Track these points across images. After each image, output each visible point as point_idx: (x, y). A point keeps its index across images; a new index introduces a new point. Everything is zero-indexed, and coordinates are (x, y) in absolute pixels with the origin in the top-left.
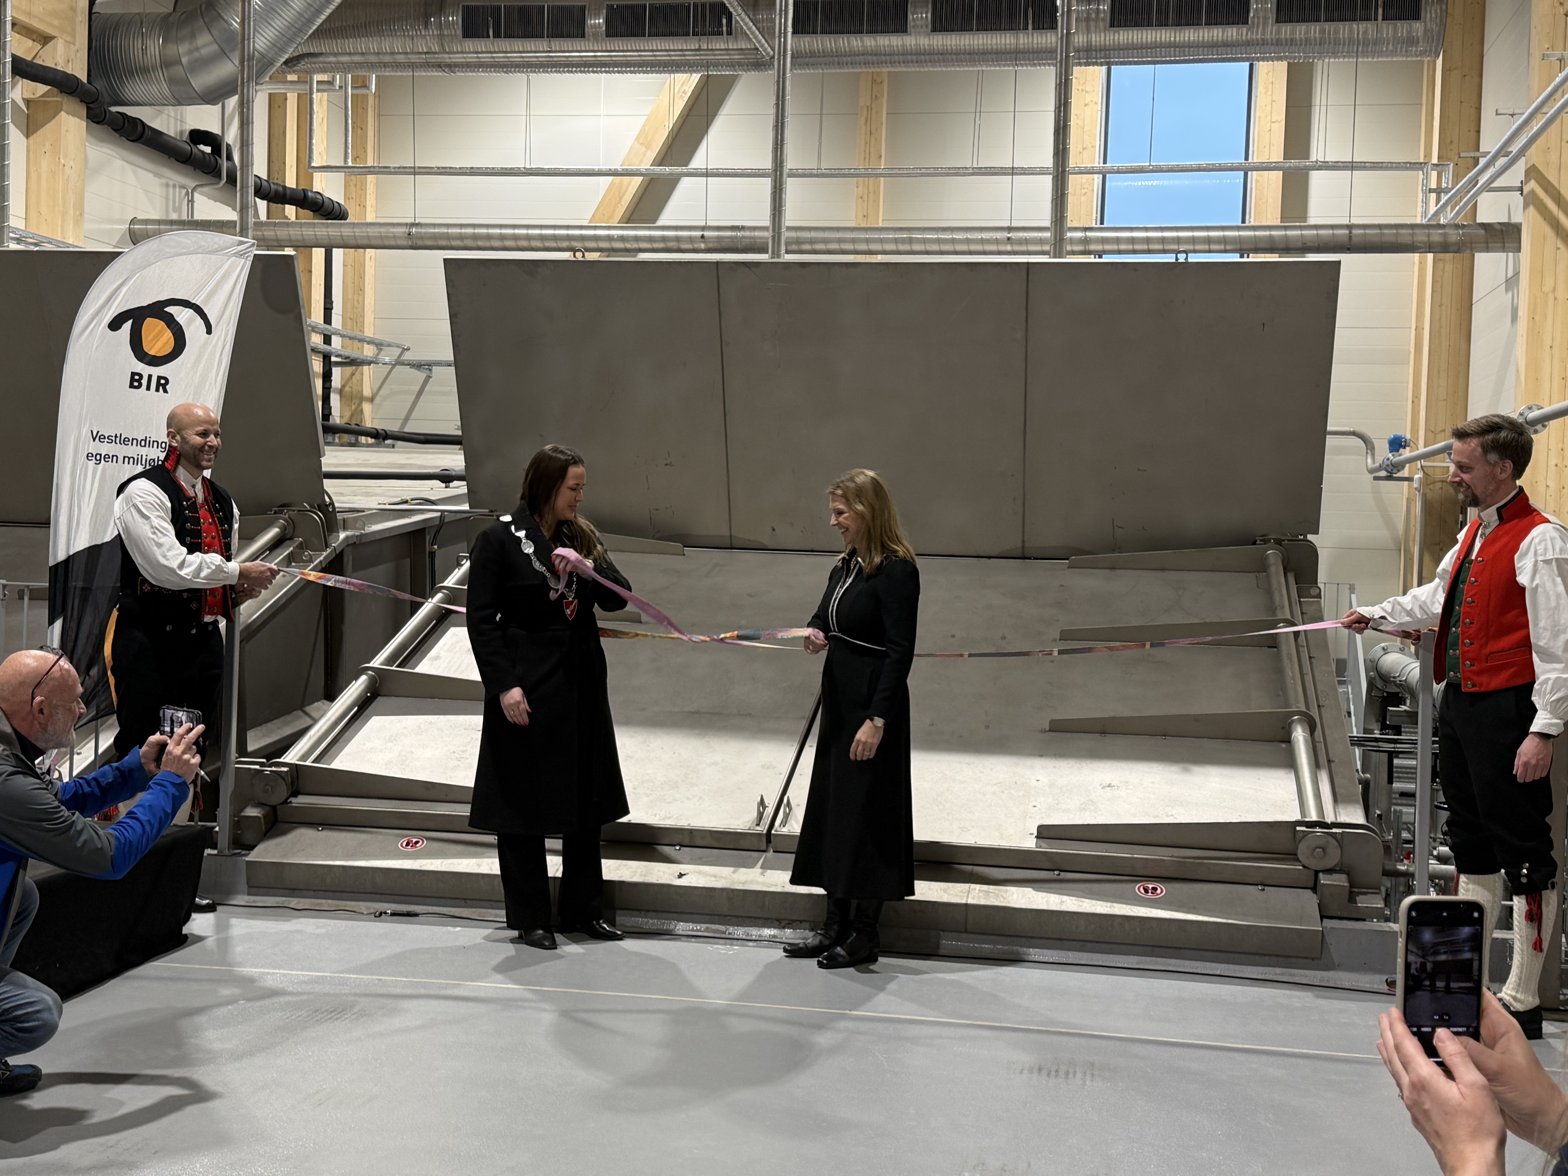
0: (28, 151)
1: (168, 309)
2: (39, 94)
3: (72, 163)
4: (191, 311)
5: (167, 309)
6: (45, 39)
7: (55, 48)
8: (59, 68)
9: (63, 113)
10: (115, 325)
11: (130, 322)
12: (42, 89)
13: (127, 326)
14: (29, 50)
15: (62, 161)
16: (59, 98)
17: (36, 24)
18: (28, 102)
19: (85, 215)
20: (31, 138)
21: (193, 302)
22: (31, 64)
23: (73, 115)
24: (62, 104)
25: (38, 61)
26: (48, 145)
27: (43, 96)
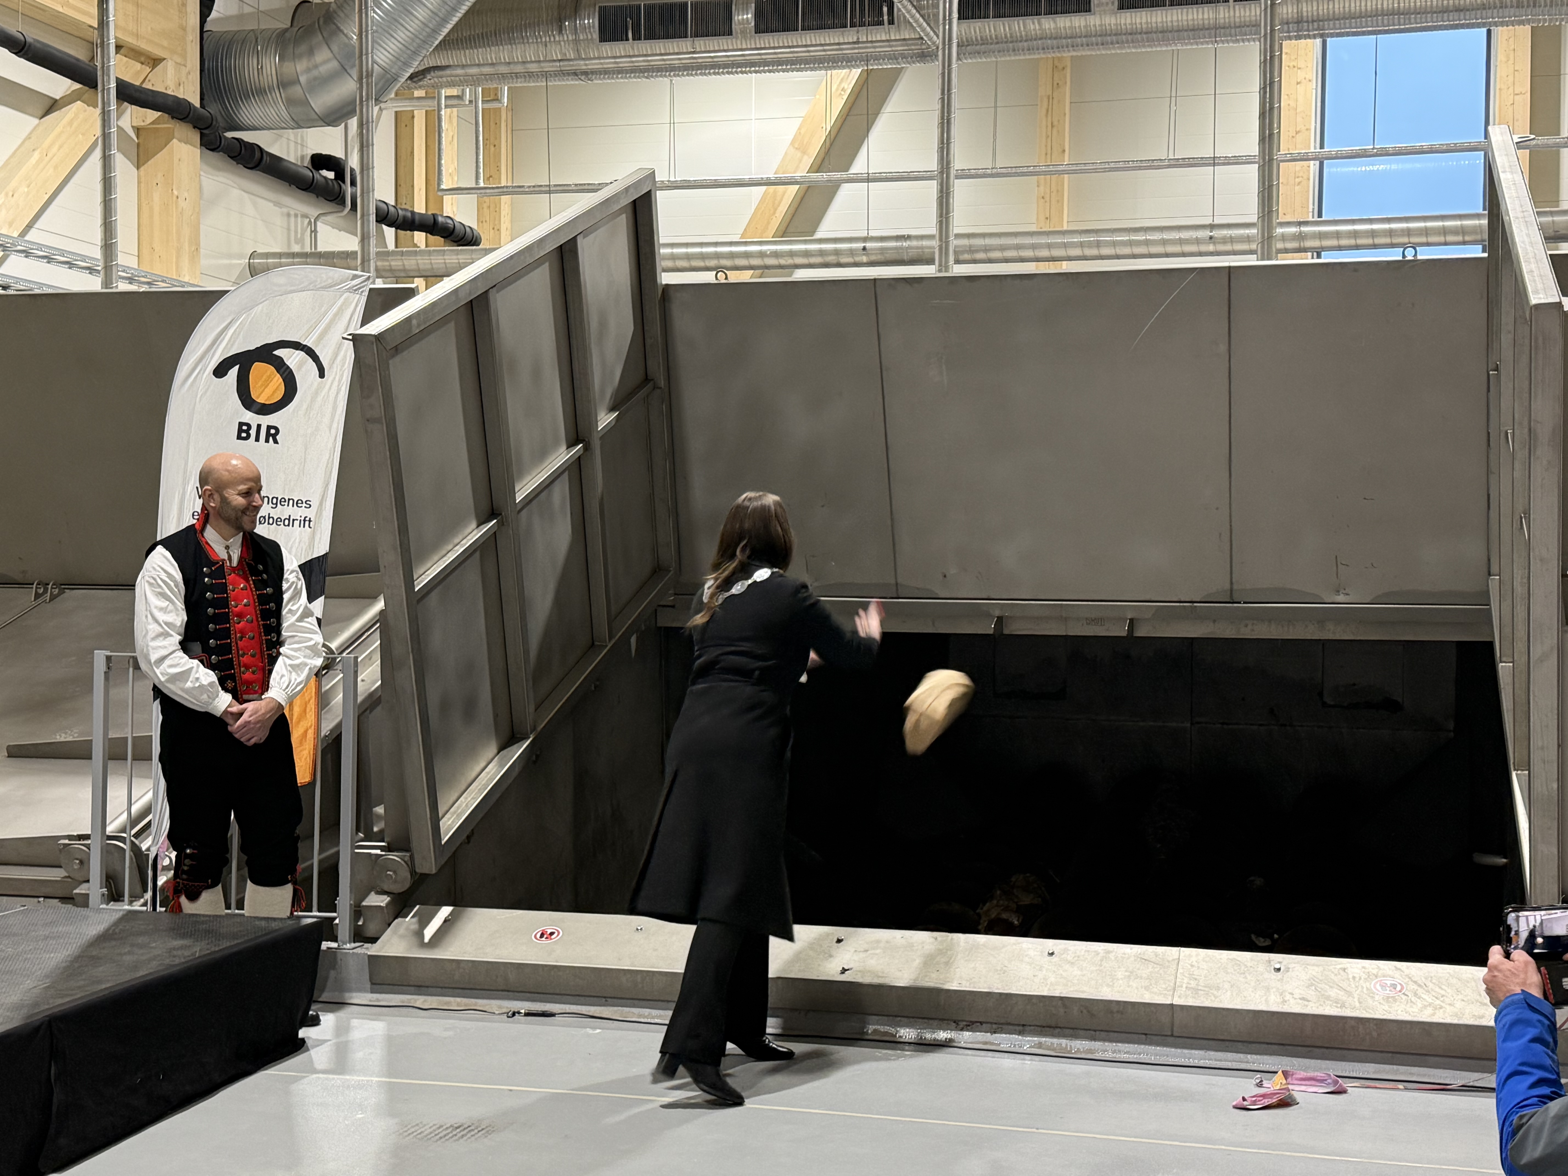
0: (139, 182)
1: (278, 352)
2: (149, 121)
3: (186, 195)
4: (302, 353)
5: (276, 353)
6: (155, 62)
7: (165, 70)
8: (170, 92)
9: (175, 140)
10: (220, 371)
11: (237, 367)
12: (152, 115)
13: (234, 372)
14: (138, 73)
15: (175, 192)
16: (169, 124)
17: (144, 46)
18: (138, 130)
19: (202, 251)
20: (142, 169)
21: (304, 343)
22: (140, 90)
23: (185, 143)
24: (173, 131)
25: (147, 86)
26: (160, 175)
27: (153, 123)
